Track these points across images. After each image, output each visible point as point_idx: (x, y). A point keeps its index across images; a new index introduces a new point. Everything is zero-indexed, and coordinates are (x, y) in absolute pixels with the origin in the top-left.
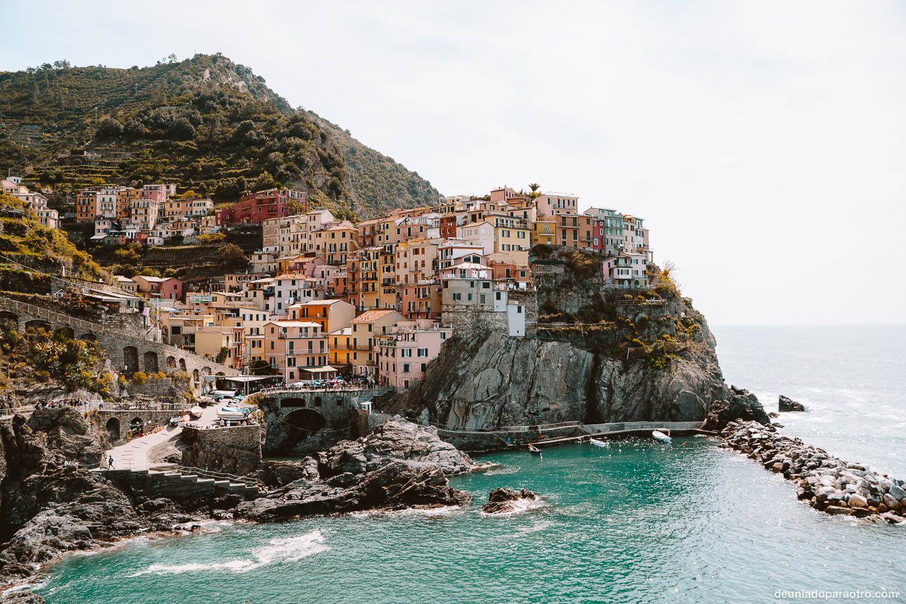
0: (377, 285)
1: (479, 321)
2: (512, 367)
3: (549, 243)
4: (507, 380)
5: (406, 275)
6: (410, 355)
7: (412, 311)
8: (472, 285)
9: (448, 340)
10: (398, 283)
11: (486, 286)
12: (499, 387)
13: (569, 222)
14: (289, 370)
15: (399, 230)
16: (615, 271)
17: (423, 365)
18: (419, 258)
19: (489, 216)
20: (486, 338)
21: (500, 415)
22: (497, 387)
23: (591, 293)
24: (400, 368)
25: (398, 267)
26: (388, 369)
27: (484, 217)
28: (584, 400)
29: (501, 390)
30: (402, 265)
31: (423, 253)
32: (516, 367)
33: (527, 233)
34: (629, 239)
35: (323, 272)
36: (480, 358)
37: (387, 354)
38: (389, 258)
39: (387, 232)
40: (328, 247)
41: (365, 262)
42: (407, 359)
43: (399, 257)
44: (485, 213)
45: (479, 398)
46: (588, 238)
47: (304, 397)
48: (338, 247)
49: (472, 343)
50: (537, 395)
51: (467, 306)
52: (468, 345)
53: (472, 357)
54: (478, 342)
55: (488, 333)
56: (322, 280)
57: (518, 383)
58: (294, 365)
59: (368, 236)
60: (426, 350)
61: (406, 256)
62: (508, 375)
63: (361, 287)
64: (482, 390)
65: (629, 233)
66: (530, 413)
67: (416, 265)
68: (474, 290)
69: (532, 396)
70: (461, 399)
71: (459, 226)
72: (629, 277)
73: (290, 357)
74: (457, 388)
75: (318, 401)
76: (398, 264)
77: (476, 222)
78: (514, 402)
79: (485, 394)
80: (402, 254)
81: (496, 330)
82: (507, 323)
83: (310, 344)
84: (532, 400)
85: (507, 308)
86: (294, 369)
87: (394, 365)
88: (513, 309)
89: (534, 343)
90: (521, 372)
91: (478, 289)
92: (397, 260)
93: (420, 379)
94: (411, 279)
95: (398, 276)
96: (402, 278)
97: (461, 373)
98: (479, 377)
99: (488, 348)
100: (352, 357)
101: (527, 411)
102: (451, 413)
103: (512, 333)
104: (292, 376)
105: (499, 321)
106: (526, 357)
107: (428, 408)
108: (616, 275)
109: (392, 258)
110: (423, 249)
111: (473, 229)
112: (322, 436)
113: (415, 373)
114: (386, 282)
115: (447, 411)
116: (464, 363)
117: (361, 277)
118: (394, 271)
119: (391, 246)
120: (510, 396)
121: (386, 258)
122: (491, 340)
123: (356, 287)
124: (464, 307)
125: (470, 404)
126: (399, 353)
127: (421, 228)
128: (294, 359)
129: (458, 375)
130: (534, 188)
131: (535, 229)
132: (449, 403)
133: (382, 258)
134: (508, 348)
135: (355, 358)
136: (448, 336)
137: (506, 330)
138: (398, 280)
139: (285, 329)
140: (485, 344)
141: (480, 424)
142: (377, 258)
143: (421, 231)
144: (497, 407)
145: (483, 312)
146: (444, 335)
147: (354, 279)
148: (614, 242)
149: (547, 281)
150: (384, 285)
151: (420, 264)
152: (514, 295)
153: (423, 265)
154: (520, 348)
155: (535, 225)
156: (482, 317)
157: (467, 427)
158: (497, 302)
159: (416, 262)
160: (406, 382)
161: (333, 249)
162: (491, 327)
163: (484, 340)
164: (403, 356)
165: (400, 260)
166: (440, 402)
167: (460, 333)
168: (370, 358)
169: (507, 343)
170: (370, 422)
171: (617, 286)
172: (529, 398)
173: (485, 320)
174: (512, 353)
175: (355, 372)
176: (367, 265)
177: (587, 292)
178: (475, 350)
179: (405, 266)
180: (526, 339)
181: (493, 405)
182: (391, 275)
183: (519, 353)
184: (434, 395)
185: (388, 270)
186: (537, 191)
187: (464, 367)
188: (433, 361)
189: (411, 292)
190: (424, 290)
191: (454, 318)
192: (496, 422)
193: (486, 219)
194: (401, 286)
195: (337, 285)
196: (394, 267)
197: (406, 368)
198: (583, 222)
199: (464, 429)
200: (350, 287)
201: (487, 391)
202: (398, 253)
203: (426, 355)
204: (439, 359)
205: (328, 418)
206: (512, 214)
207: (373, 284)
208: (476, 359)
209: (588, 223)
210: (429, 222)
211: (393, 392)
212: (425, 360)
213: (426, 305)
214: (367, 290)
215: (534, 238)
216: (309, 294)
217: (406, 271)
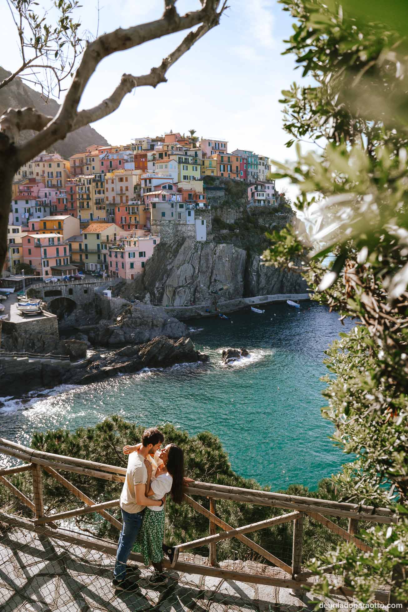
0: (91, 204)
1: (177, 231)
2: (200, 262)
3: (212, 174)
4: (197, 271)
5: (114, 197)
6: (134, 257)
7: (124, 223)
8: (172, 206)
9: (158, 245)
10: (107, 202)
11: (181, 206)
12: (192, 276)
13: (226, 159)
14: (45, 269)
15: (102, 162)
16: (256, 194)
17: (143, 263)
18: (124, 184)
19: (172, 155)
20: (183, 243)
21: (194, 295)
22: (191, 275)
23: (242, 209)
24: (128, 266)
25: (107, 191)
26: (117, 267)
27: (169, 155)
28: (242, 282)
29: (193, 277)
30: (110, 190)
31: (127, 180)
32: (202, 262)
33: (199, 167)
34: (261, 172)
35: (46, 193)
36: (180, 257)
37: (116, 256)
38: (99, 184)
39: (93, 164)
40: (46, 175)
41: (80, 187)
42: (132, 260)
43: (107, 183)
44: (170, 153)
45: (181, 284)
46: (237, 171)
47: (61, 289)
48: (55, 174)
49: (174, 247)
50: (215, 280)
51: (170, 221)
52: (171, 248)
53: (175, 256)
54: (178, 246)
55: (184, 239)
56: (46, 199)
57: (204, 273)
58: (48, 266)
59: (78, 167)
60: (145, 252)
61: (113, 183)
62: (197, 268)
63: (78, 205)
64: (182, 278)
65: (261, 167)
66: (212, 292)
67: (121, 190)
68: (174, 209)
69: (213, 280)
70: (170, 286)
71: (149, 161)
72: (264, 198)
73: (45, 260)
74: (167, 278)
75: (71, 291)
76: (107, 189)
77: (162, 158)
78: (202, 286)
79: (184, 281)
80: (110, 181)
81: (189, 237)
82: (195, 232)
83: (57, 249)
84: (212, 284)
85: (195, 222)
86: (48, 269)
87: (123, 263)
88: (199, 222)
89: (212, 245)
90: (205, 265)
91: (176, 209)
92: (106, 186)
93: (141, 273)
94: (118, 200)
95: (107, 198)
96: (111, 199)
97: (169, 267)
98: (180, 270)
99: (185, 250)
100: (84, 257)
101: (210, 291)
102: (165, 295)
103: (199, 239)
104: (47, 273)
105: (190, 231)
106: (208, 255)
107: (150, 294)
108: (256, 198)
109: (102, 184)
110: (127, 178)
111: (164, 164)
112: (76, 315)
113: (138, 269)
114: (98, 201)
115: (162, 295)
116: (170, 260)
117: (78, 197)
118: (104, 193)
119: (101, 176)
120: (199, 281)
121: (97, 184)
122: (186, 244)
123: (74, 205)
124: (167, 222)
125: (176, 288)
126: (127, 255)
127: (120, 162)
128: (48, 261)
129: (167, 269)
130: (192, 132)
131: (203, 164)
132: (163, 289)
133: (94, 184)
134: (196, 249)
135: (87, 258)
136: (158, 242)
137: (194, 237)
138: (107, 200)
139: (39, 240)
140: (183, 247)
141: (182, 302)
142: (90, 183)
143: (120, 164)
144: (192, 290)
145: (179, 224)
146: (155, 241)
147: (72, 199)
148: (253, 174)
149: (215, 201)
150: (96, 203)
151: (124, 189)
152: (199, 212)
153: (127, 190)
154: (204, 249)
155: (203, 162)
156: (180, 228)
157: (175, 304)
158: (188, 218)
159: (121, 187)
160: (132, 275)
161: (50, 176)
162: (185, 235)
163: (182, 244)
164: (129, 257)
165: (109, 186)
166: (157, 288)
167: (165, 239)
168: (99, 258)
169: (195, 245)
170: (112, 305)
171: (257, 204)
172: (211, 283)
173: (181, 230)
174: (199, 253)
175: (87, 268)
176: (82, 189)
177: (239, 208)
178: (176, 252)
179: (113, 190)
180: (207, 242)
181: (190, 288)
182: (102, 196)
183: (203, 252)
184: (152, 284)
185: (99, 192)
186: (195, 135)
187: (170, 264)
188: (150, 260)
189: (123, 209)
190: (133, 209)
191: (161, 229)
192: (192, 299)
193: (170, 157)
194: (110, 204)
195: (59, 203)
196: (104, 191)
197: (132, 265)
198: (233, 159)
199: (173, 305)
200: (69, 205)
201: (185, 279)
202: (107, 181)
203: (145, 256)
204: (153, 259)
205: (78, 303)
206: (186, 153)
207: (88, 203)
208: (177, 258)
209: (237, 161)
210: (126, 157)
211: (123, 283)
212: (144, 259)
213: (135, 220)
214: (83, 207)
215: (203, 170)
216: (40, 210)
217: (114, 194)
